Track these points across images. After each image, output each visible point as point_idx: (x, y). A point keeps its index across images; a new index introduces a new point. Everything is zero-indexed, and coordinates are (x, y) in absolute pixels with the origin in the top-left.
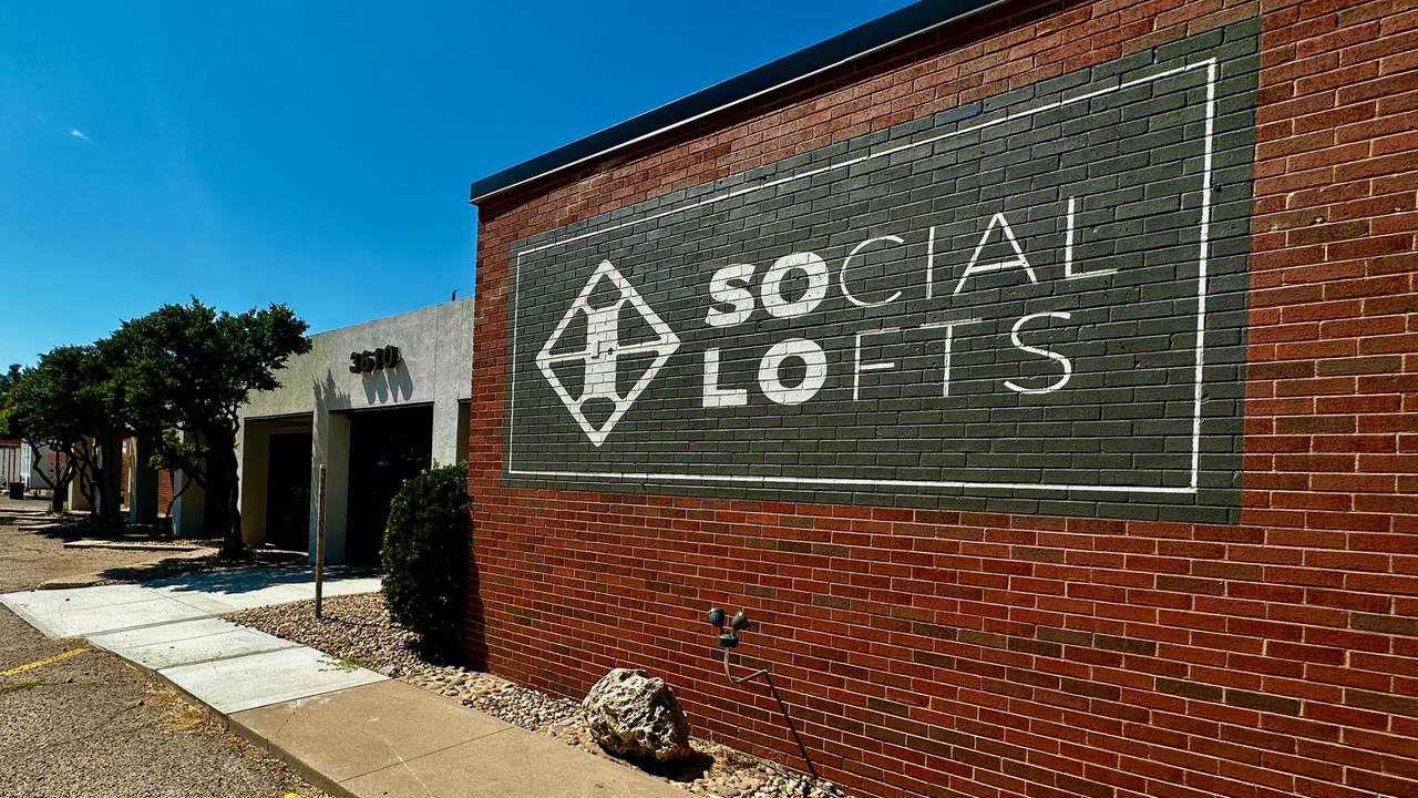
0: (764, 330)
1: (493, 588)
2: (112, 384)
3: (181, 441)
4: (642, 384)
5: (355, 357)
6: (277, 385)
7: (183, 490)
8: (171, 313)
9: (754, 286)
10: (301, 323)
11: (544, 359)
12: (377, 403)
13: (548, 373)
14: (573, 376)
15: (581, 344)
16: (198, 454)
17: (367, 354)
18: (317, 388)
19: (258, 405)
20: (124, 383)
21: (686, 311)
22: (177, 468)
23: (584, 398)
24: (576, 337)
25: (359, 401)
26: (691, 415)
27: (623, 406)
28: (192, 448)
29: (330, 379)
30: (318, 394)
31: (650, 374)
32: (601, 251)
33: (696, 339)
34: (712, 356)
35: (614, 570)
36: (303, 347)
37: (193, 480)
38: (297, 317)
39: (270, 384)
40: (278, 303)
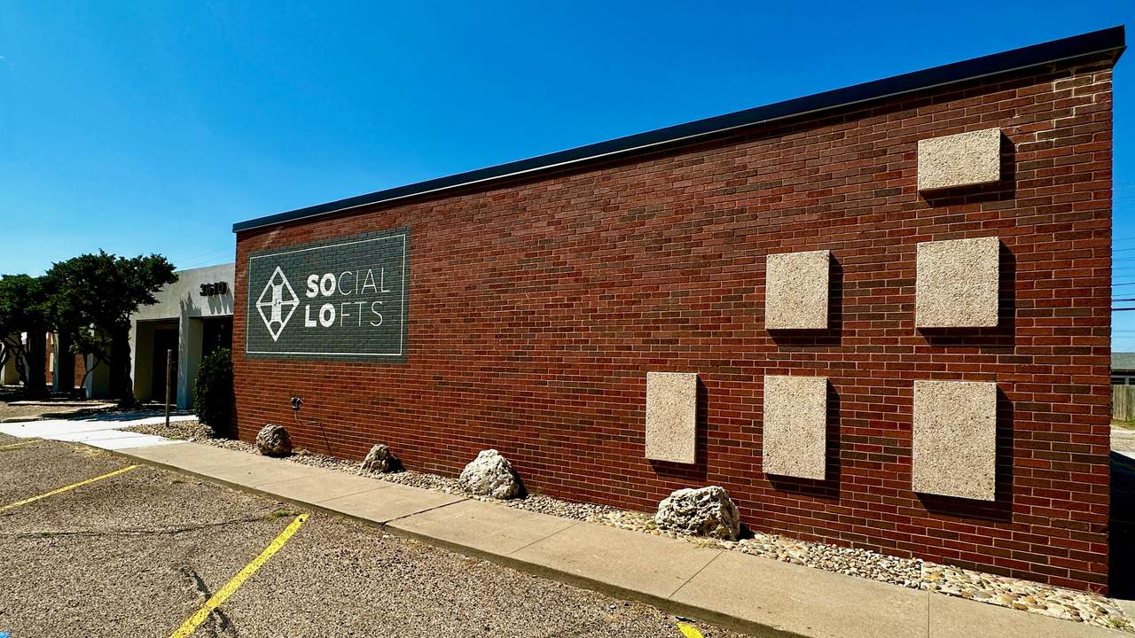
0: (320, 300)
1: (241, 403)
2: (49, 304)
3: (93, 335)
4: (289, 317)
5: (202, 286)
6: (156, 301)
7: (94, 367)
8: (87, 259)
9: (318, 283)
10: (171, 265)
11: (259, 305)
12: (216, 314)
13: (260, 310)
14: (268, 311)
15: (271, 300)
16: (104, 343)
17: (209, 285)
18: (182, 303)
19: (144, 313)
20: (56, 304)
21: (301, 290)
22: (89, 353)
23: (272, 321)
24: (268, 297)
25: (206, 312)
26: (302, 330)
27: (283, 325)
28: (100, 339)
29: (189, 298)
30: (182, 307)
31: (291, 313)
32: (277, 262)
33: (304, 301)
34: (308, 307)
35: (281, 391)
36: (173, 279)
37: (101, 361)
38: (169, 262)
39: (151, 301)
40: (157, 253)
